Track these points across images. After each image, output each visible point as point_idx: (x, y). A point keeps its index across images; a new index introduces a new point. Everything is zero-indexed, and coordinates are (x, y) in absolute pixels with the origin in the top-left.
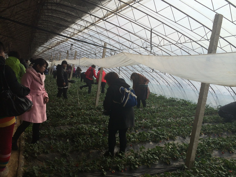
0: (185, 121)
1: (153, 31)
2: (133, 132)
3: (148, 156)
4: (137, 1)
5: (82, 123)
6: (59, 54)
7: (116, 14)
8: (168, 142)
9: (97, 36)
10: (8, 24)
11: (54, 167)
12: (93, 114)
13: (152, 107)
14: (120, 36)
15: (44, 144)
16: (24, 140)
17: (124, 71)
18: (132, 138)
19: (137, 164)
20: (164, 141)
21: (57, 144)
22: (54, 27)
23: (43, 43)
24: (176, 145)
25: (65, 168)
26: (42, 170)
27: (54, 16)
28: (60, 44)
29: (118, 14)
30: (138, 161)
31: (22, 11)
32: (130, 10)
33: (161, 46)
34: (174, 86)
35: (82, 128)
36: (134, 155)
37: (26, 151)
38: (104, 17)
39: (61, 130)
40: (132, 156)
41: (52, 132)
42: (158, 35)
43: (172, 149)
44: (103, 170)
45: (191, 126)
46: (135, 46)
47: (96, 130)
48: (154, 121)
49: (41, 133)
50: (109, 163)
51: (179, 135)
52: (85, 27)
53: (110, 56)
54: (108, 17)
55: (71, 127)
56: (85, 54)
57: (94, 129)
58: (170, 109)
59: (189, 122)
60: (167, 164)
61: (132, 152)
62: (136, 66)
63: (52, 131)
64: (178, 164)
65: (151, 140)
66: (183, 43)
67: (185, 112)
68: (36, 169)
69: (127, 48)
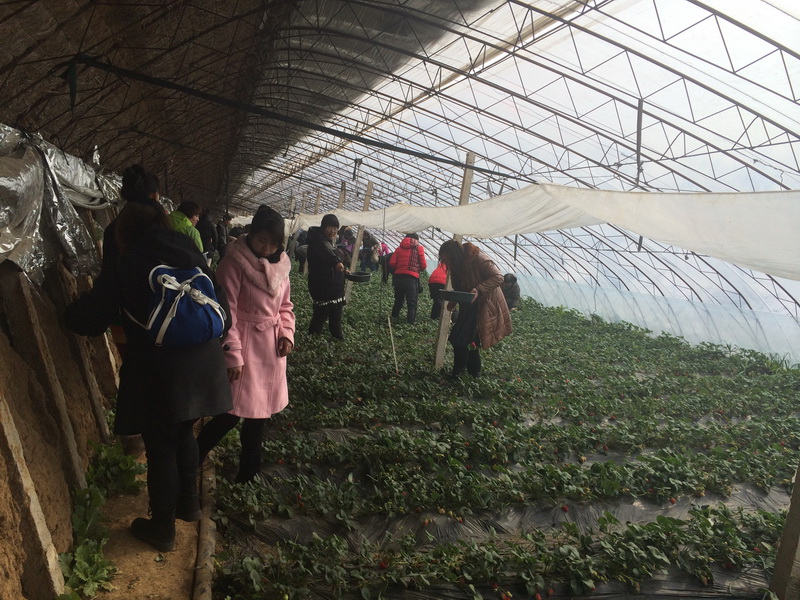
0: (764, 431)
1: (645, 107)
2: (569, 462)
3: (632, 549)
4: (592, 4)
5: (394, 423)
6: (314, 194)
7: (513, 54)
8: (702, 504)
9: (442, 129)
10: (167, 102)
11: (309, 565)
12: (429, 393)
13: (633, 374)
14: (524, 130)
15: (276, 485)
16: (213, 470)
17: (533, 250)
18: (568, 484)
19: (590, 576)
20: (685, 499)
21: (317, 487)
22: (305, 105)
23: (267, 160)
24: (736, 518)
25: (345, 572)
26: (273, 574)
27: (305, 72)
28: (318, 161)
29: (521, 52)
30: (594, 567)
31: (208, 59)
32: (565, 38)
33: (674, 159)
34: (715, 302)
35: (396, 439)
36: (579, 542)
37: (220, 506)
38: (473, 66)
39: (327, 442)
40: (571, 547)
41: (300, 449)
42: (661, 120)
43: (719, 531)
44: (471, 586)
45: (788, 447)
46: (575, 159)
47: (443, 449)
48: (647, 424)
49: (266, 449)
50: (491, 564)
51: (741, 481)
52: (405, 102)
53: (485, 196)
54: (486, 65)
55: (358, 433)
56: (400, 191)
57: (434, 443)
58: (702, 383)
59: (780, 434)
60: (701, 585)
61: (572, 530)
62: (577, 231)
63: (299, 443)
64: (742, 585)
65: (638, 493)
66: (759, 146)
67: (761, 395)
68: (255, 567)
69: (546, 169)
